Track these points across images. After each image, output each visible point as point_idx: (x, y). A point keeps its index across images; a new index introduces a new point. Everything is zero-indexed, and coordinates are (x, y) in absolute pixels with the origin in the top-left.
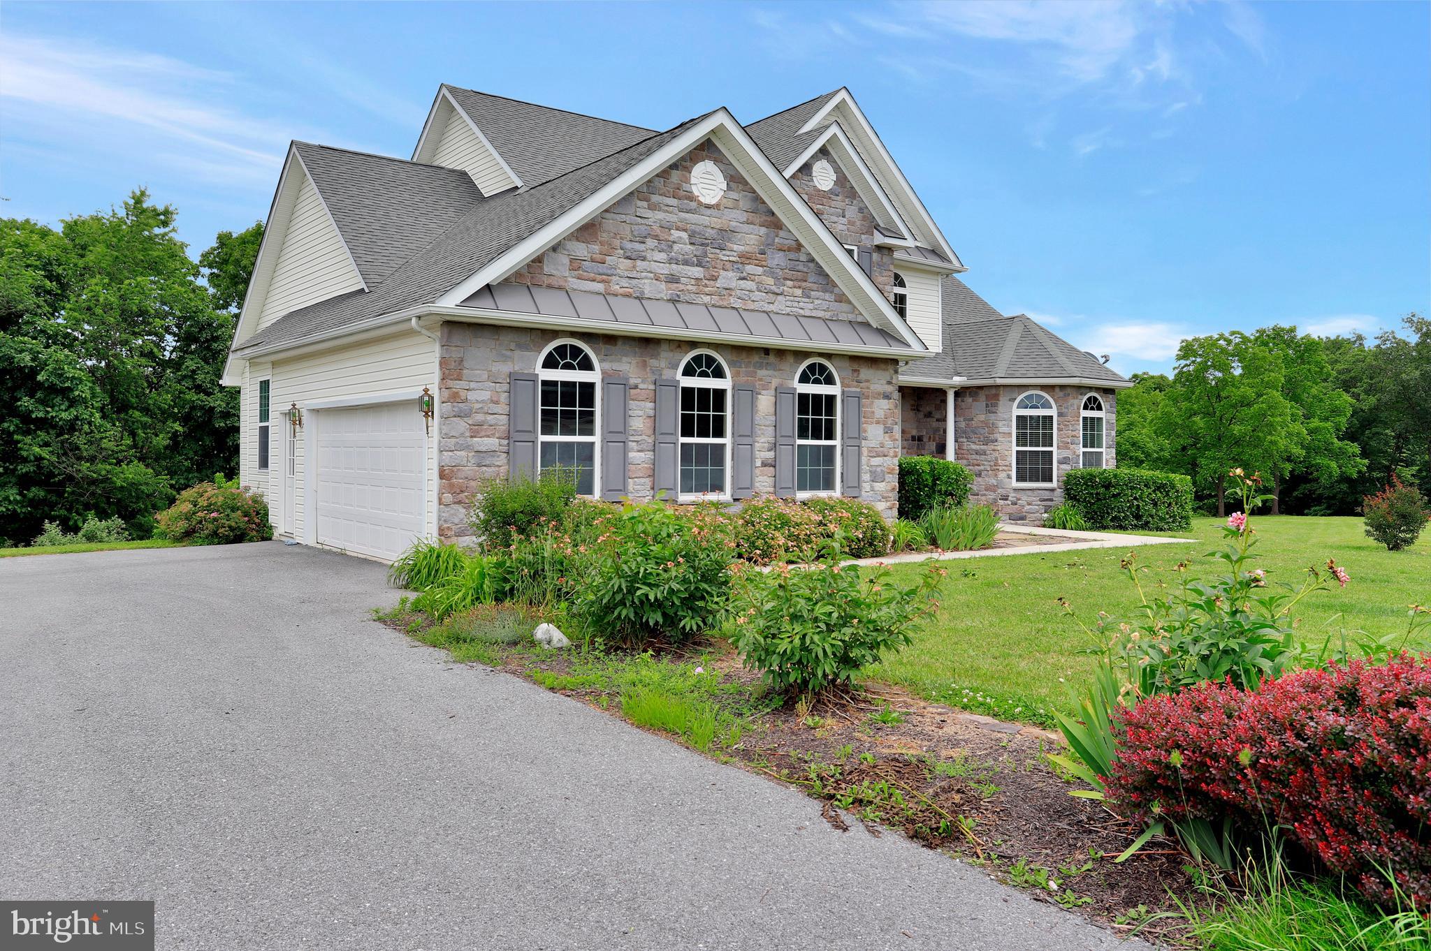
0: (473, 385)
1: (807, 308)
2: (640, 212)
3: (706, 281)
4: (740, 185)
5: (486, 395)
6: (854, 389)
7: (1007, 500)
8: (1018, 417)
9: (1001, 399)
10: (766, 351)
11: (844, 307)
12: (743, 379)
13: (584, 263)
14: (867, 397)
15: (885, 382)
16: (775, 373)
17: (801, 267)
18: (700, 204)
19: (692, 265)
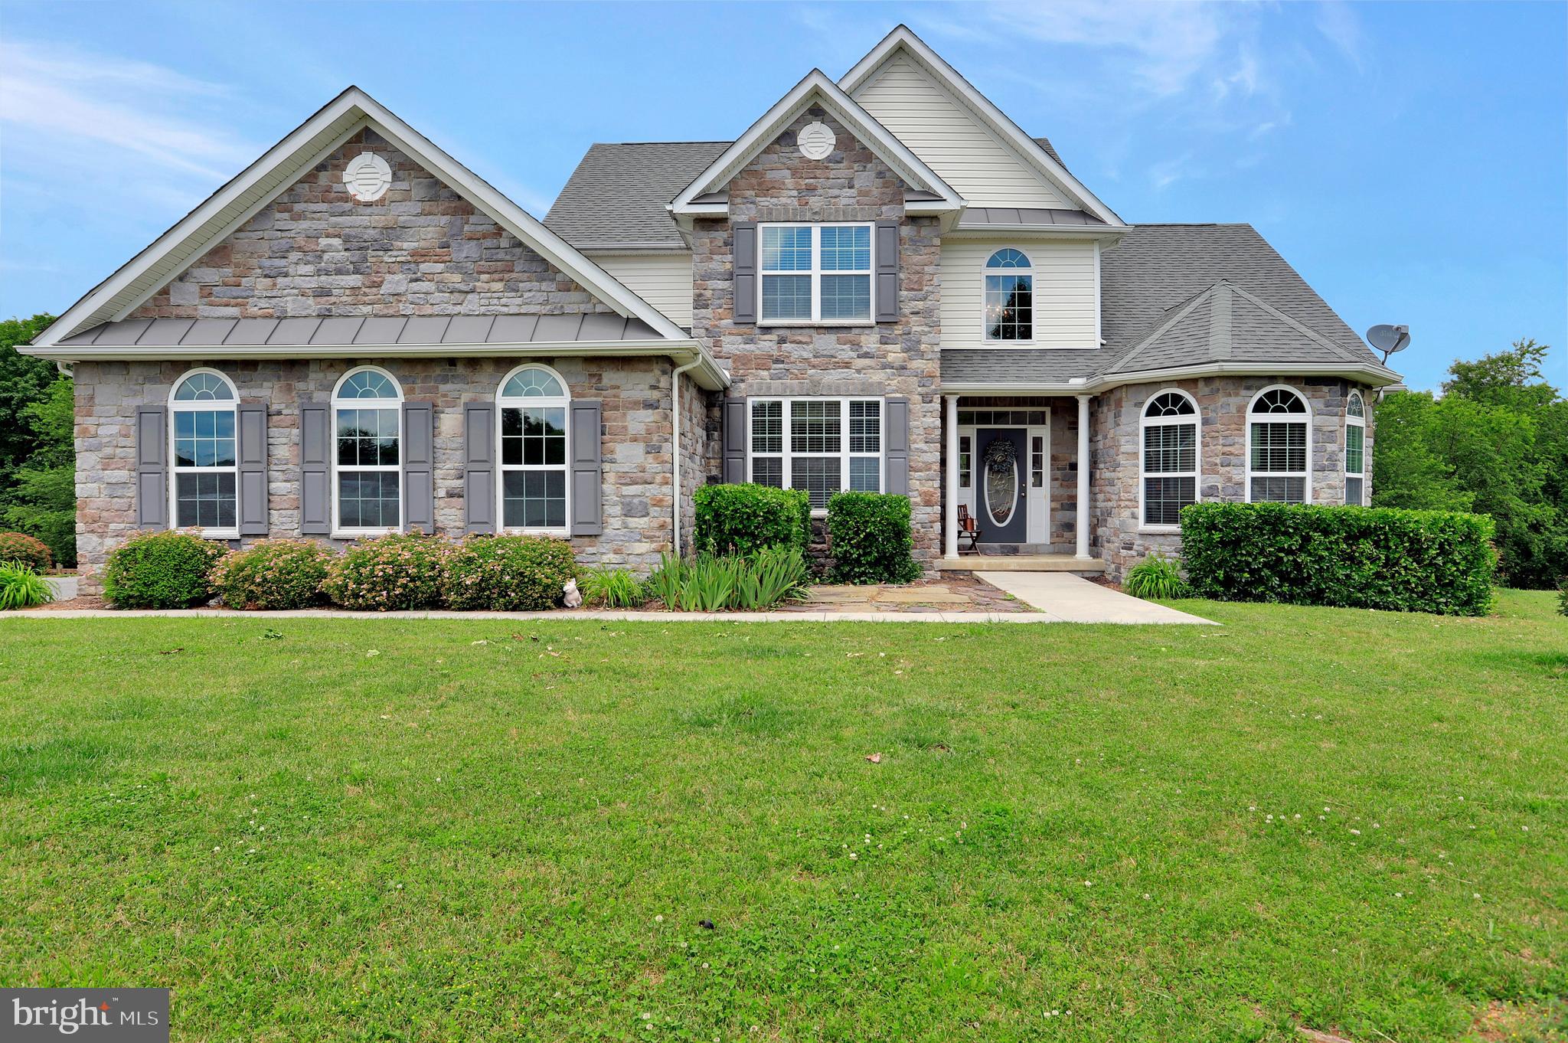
0: (102, 420)
1: (514, 304)
2: (280, 225)
3: (367, 290)
4: (412, 172)
5: (114, 429)
6: (594, 399)
7: (1130, 549)
8: (1148, 429)
9: (1124, 404)
10: (452, 361)
11: (574, 296)
12: (419, 396)
13: (215, 288)
14: (616, 408)
15: (647, 387)
16: (466, 387)
17: (501, 255)
18: (358, 203)
19: (348, 273)
